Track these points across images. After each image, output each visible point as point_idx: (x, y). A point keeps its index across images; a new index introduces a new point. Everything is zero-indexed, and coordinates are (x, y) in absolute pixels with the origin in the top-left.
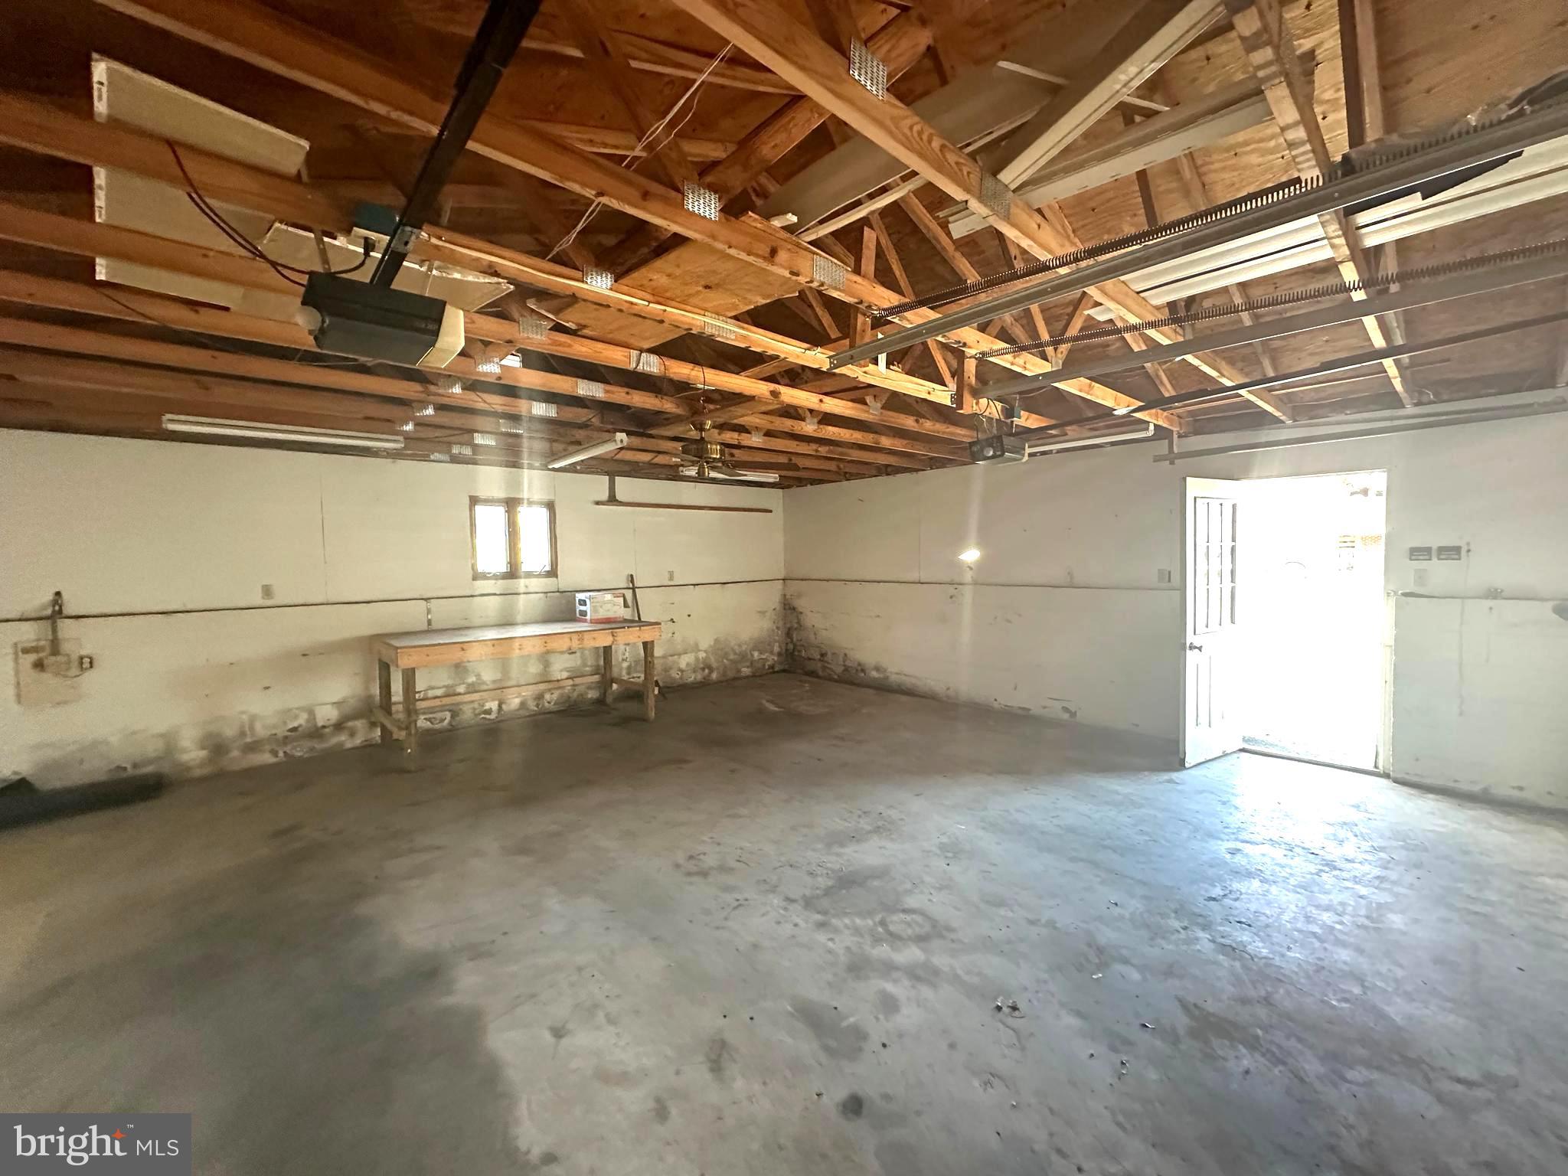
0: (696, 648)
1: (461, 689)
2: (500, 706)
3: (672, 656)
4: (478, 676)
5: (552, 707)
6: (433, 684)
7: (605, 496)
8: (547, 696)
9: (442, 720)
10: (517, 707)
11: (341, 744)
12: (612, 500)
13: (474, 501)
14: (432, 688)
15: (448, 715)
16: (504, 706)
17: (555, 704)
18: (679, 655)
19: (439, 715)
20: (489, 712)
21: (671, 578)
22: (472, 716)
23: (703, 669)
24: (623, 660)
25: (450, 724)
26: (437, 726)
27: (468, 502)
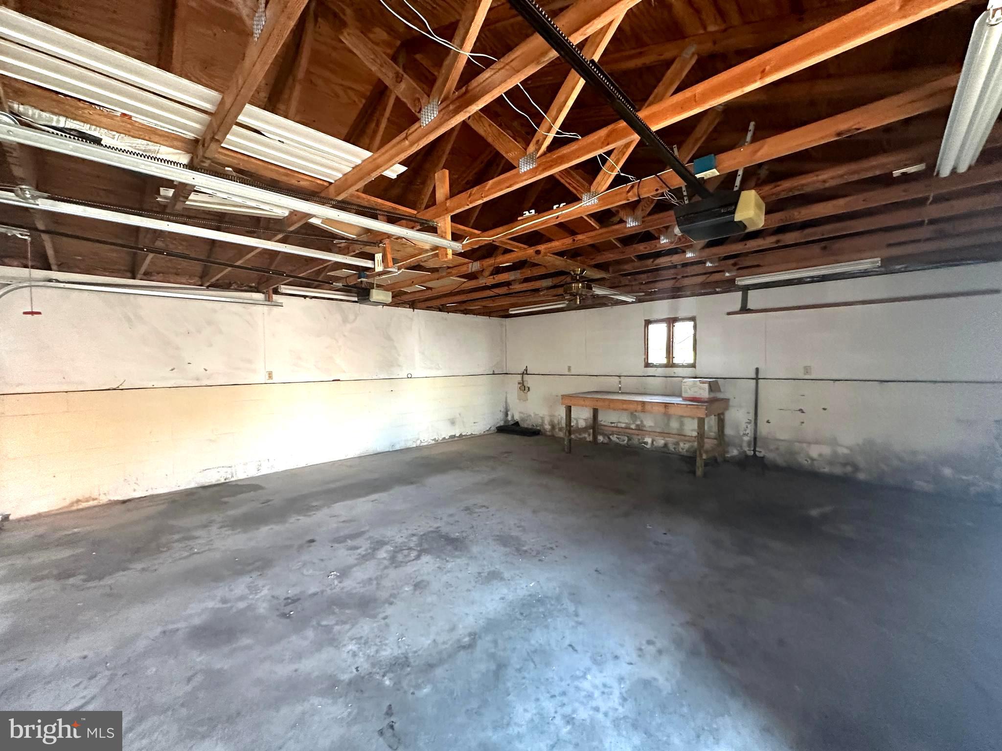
0: (833, 442)
1: (633, 426)
2: (652, 442)
3: (799, 442)
4: (642, 421)
5: (684, 452)
6: (621, 420)
7: (738, 307)
8: (682, 445)
9: (624, 441)
10: (662, 446)
11: (585, 438)
12: (744, 309)
13: (648, 322)
14: (620, 422)
15: (626, 438)
16: (654, 443)
17: (687, 451)
18: (809, 443)
19: (622, 437)
20: (646, 443)
21: (807, 372)
22: (637, 443)
23: (845, 465)
24: (744, 434)
25: (627, 443)
26: (621, 443)
27: (644, 324)
